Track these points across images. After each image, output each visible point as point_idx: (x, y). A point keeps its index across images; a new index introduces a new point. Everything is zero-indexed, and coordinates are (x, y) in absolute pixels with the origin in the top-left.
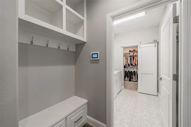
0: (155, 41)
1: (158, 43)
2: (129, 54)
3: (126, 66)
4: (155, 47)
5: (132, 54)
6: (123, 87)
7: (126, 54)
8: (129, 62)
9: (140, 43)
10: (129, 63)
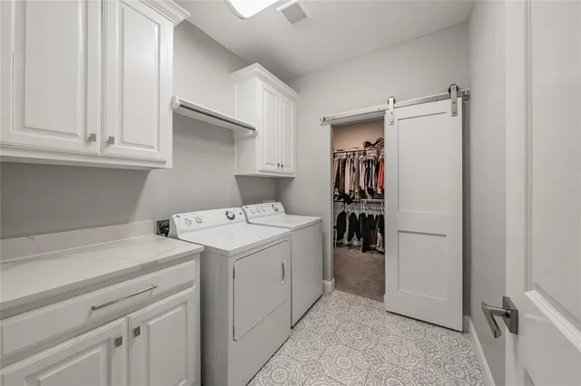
0: (454, 92)
1: (466, 97)
2: (365, 154)
3: (354, 198)
4: (455, 114)
5: (371, 154)
6: (330, 283)
7: (354, 155)
8: (362, 184)
9: (391, 100)
10: (363, 188)
